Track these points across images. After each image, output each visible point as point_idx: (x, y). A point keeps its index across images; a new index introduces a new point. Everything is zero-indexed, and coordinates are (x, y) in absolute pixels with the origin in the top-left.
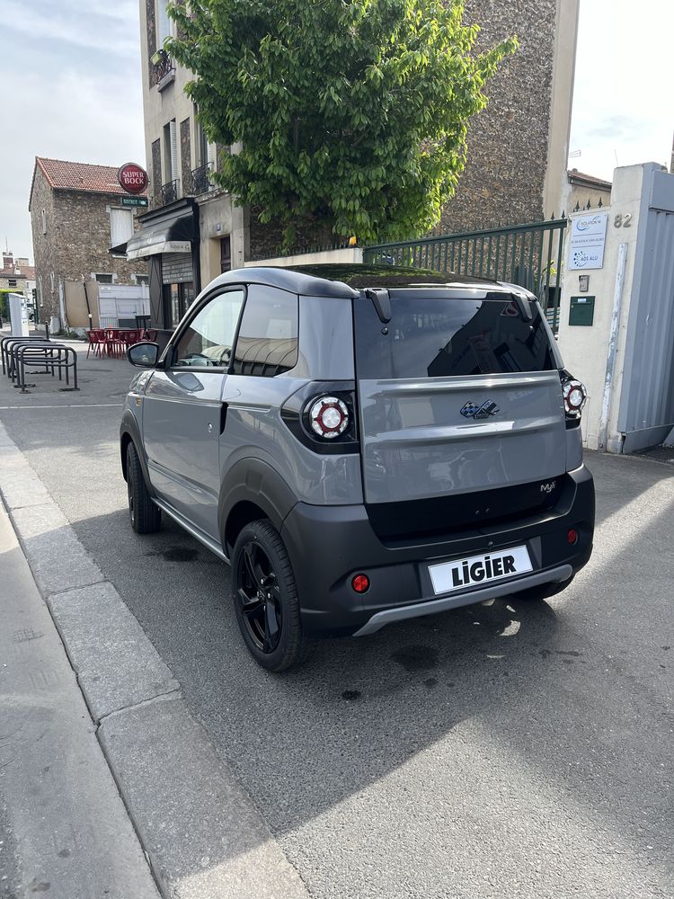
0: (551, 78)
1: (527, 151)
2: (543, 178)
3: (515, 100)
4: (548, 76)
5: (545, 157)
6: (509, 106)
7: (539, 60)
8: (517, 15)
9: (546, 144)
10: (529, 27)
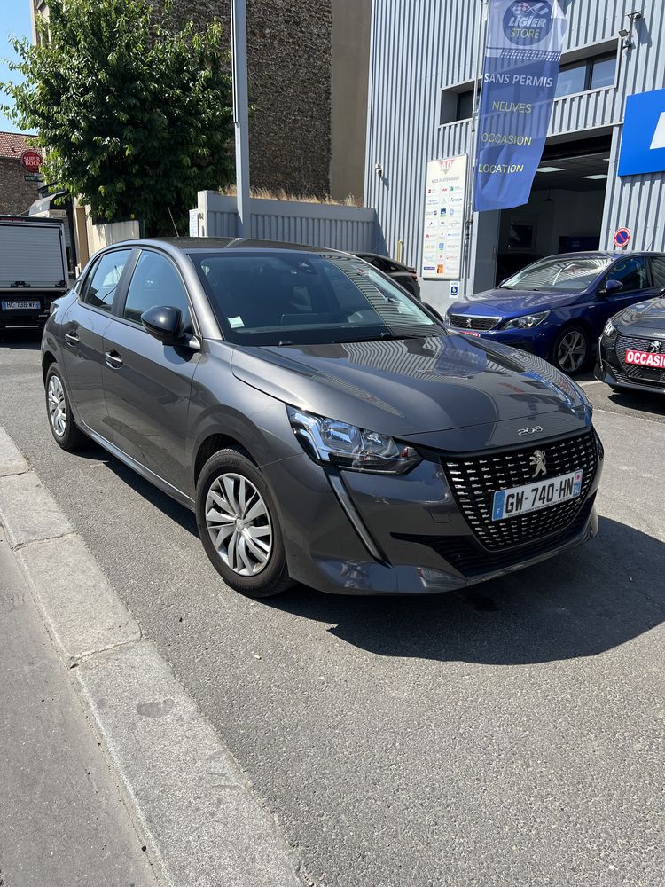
0: (330, 93)
1: (313, 146)
2: (328, 166)
3: (299, 110)
4: (328, 92)
5: (329, 150)
6: (295, 115)
7: (318, 82)
8: (297, 50)
9: (329, 140)
10: (309, 58)
